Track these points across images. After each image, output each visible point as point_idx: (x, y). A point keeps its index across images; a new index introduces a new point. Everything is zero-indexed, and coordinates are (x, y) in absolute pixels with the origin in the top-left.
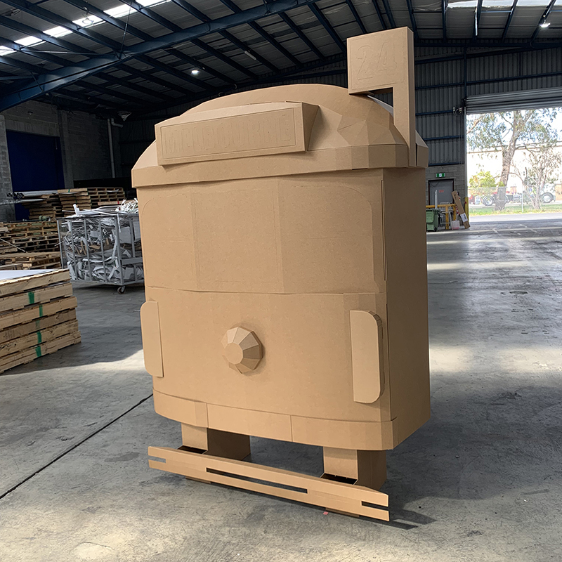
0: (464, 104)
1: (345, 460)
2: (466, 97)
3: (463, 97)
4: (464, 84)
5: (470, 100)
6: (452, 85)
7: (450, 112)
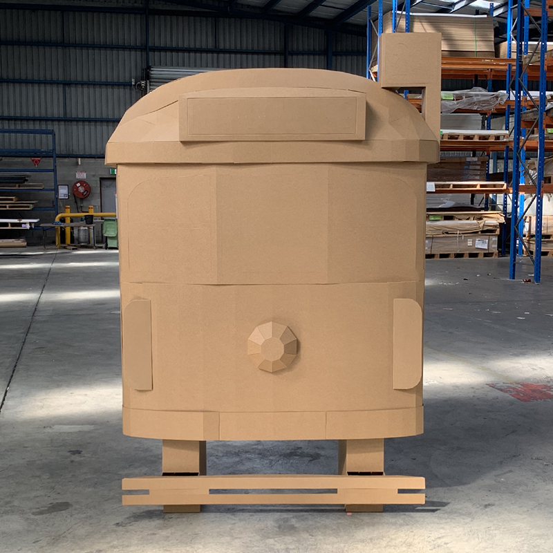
0: (147, 76)
1: (371, 454)
2: (149, 68)
3: (144, 66)
4: (146, 49)
5: (156, 72)
6: (130, 48)
7: (127, 85)
